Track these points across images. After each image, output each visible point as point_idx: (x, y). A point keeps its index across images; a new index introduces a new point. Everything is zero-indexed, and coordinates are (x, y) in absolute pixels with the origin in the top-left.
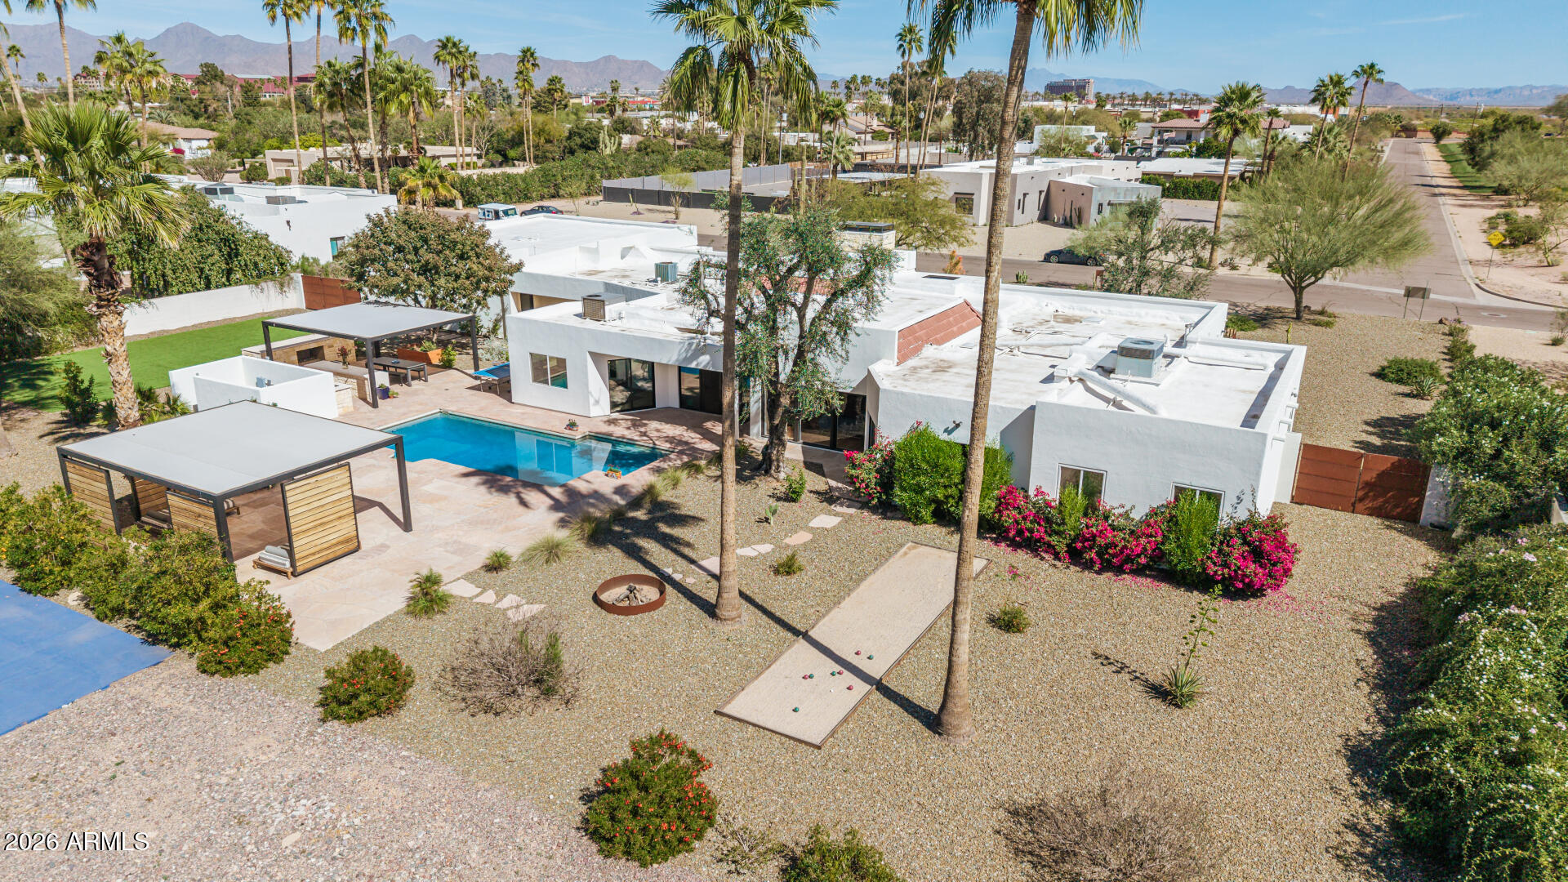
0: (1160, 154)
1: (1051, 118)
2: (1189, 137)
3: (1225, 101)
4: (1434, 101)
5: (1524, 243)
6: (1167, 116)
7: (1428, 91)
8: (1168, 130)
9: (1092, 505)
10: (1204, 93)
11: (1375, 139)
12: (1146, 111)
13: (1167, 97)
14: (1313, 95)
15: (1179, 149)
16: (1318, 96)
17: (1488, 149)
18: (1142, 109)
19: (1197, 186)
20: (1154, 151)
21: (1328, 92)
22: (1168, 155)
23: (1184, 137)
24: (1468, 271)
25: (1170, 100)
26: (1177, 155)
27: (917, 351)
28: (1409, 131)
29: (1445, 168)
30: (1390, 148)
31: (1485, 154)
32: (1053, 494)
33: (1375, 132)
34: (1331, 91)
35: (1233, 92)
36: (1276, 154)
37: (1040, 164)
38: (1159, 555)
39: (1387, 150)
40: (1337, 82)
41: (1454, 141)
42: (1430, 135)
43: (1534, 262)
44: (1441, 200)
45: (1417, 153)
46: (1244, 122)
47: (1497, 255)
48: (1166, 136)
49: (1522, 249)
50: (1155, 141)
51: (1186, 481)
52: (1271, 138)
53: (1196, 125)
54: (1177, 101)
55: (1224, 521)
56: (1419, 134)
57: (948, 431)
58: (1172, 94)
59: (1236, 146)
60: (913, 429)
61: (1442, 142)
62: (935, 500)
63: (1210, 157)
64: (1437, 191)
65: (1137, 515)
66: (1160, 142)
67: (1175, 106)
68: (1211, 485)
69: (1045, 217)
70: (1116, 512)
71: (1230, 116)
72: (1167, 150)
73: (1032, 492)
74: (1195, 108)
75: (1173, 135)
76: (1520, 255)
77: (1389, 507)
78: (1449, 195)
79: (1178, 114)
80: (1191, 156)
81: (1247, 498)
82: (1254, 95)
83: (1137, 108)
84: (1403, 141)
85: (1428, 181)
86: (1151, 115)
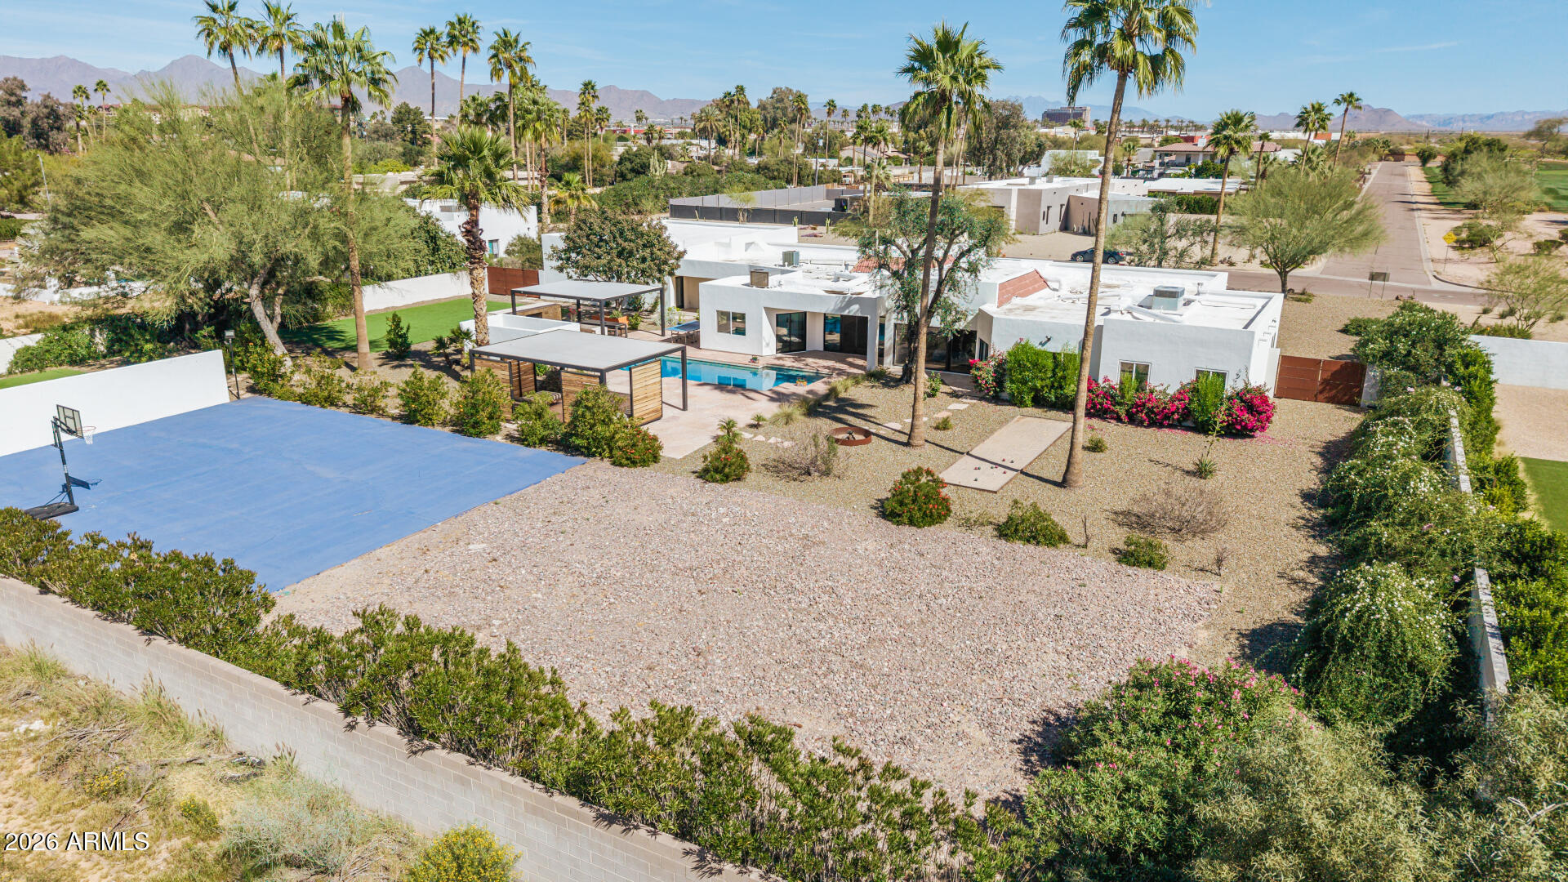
0: (1161, 175)
1: (1057, 144)
2: (1188, 160)
3: (1221, 127)
4: (1426, 126)
5: (1481, 246)
6: (1167, 141)
7: (1421, 117)
8: (1168, 154)
9: (1141, 387)
10: (1199, 120)
11: (1363, 163)
12: (1144, 137)
13: (1163, 124)
14: (1298, 120)
15: (1179, 171)
16: (1302, 122)
17: (1459, 168)
18: (1140, 135)
19: (1197, 202)
20: (1156, 174)
21: (1311, 118)
22: (1169, 176)
23: (1183, 159)
24: (1429, 267)
25: (1167, 127)
26: (1177, 176)
27: (1008, 300)
28: (1398, 155)
29: (1427, 187)
30: (1378, 171)
31: (1456, 173)
32: (1115, 380)
33: (1363, 155)
34: (1313, 116)
35: (1229, 118)
36: (1268, 173)
37: (1058, 182)
38: (1187, 413)
39: (1374, 172)
40: (1318, 109)
41: (1435, 164)
42: (1417, 160)
43: (1486, 260)
44: (1416, 214)
45: (1403, 175)
46: (1238, 142)
47: (1454, 255)
48: (1167, 159)
49: (1478, 250)
50: (1156, 163)
51: (1203, 366)
52: (1262, 159)
53: (1193, 148)
54: (1176, 128)
55: (1229, 390)
56: (1407, 158)
57: (1042, 344)
58: (1168, 121)
59: (1231, 166)
60: (1017, 344)
61: (1428, 165)
62: (1034, 389)
63: (1208, 177)
64: (1415, 206)
65: (1171, 391)
66: (1161, 164)
67: (1172, 133)
68: (1220, 368)
69: (1065, 227)
70: (1158, 389)
71: (1226, 137)
72: (1168, 172)
73: (1100, 381)
74: (1191, 134)
75: (1173, 158)
76: (1475, 255)
77: (1340, 395)
78: (1425, 209)
79: (1177, 139)
80: (1190, 177)
81: (1243, 375)
82: (1246, 120)
83: (1135, 134)
84: (1391, 164)
85: (1408, 198)
86: (1149, 141)
